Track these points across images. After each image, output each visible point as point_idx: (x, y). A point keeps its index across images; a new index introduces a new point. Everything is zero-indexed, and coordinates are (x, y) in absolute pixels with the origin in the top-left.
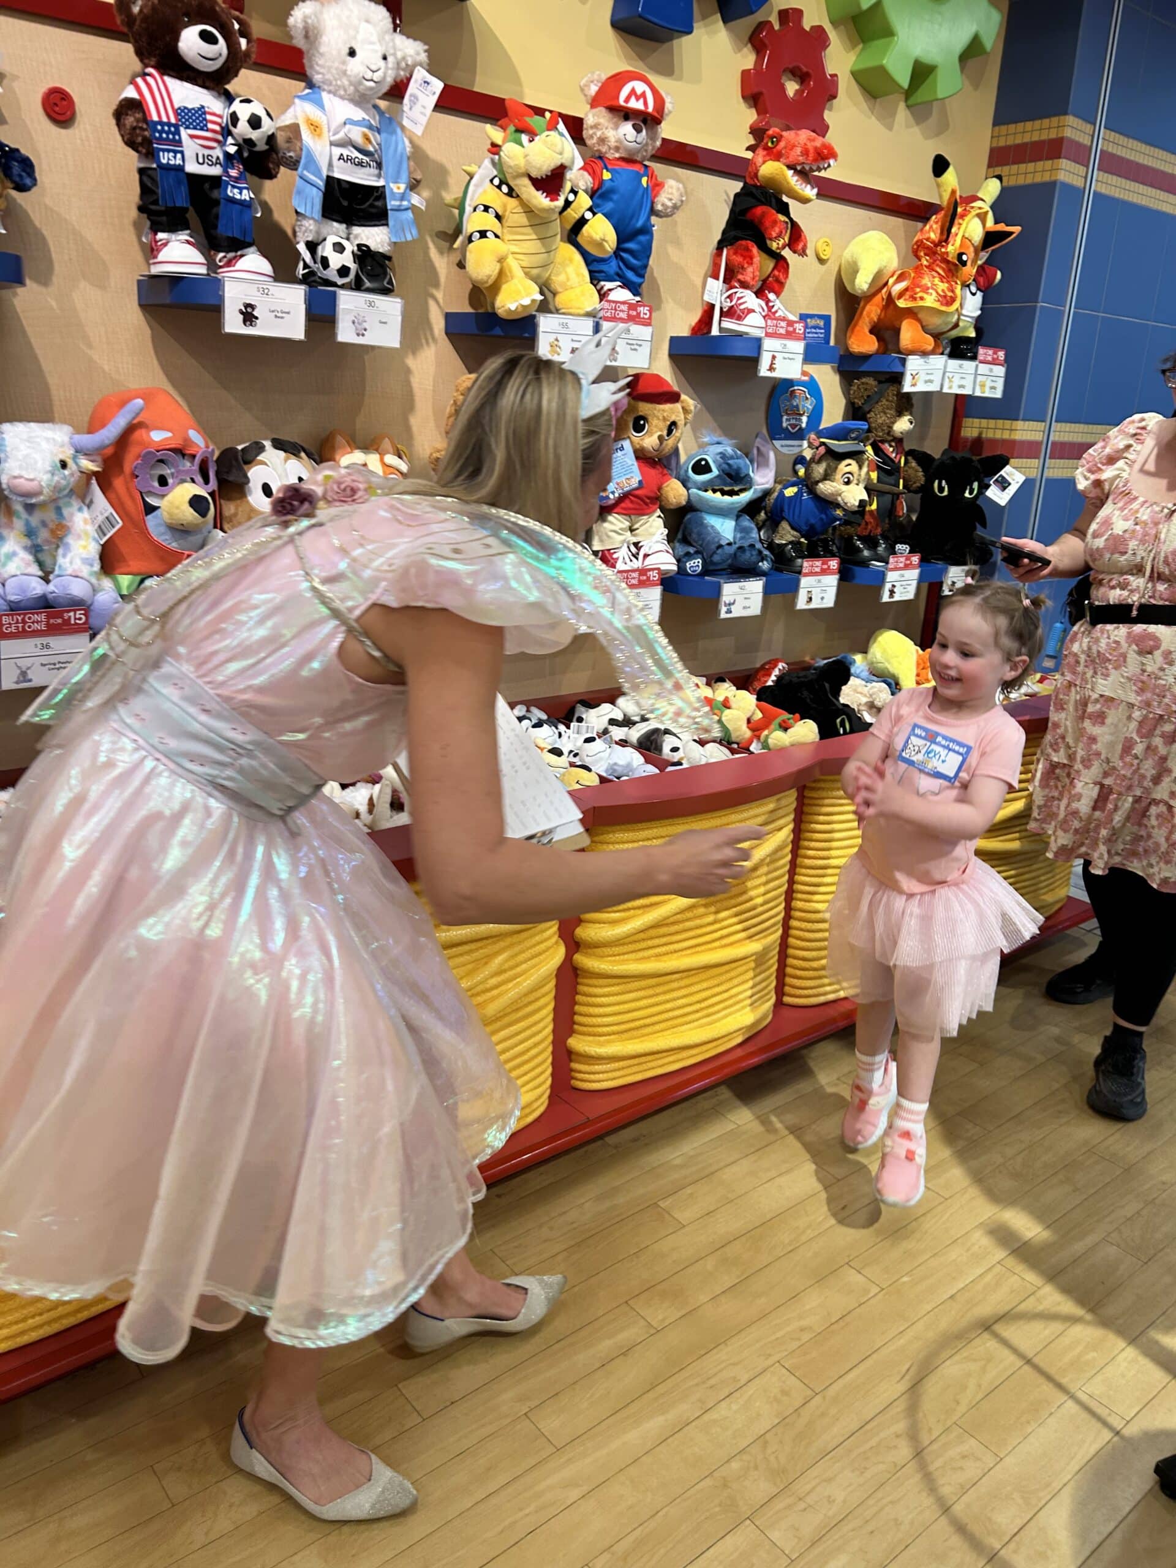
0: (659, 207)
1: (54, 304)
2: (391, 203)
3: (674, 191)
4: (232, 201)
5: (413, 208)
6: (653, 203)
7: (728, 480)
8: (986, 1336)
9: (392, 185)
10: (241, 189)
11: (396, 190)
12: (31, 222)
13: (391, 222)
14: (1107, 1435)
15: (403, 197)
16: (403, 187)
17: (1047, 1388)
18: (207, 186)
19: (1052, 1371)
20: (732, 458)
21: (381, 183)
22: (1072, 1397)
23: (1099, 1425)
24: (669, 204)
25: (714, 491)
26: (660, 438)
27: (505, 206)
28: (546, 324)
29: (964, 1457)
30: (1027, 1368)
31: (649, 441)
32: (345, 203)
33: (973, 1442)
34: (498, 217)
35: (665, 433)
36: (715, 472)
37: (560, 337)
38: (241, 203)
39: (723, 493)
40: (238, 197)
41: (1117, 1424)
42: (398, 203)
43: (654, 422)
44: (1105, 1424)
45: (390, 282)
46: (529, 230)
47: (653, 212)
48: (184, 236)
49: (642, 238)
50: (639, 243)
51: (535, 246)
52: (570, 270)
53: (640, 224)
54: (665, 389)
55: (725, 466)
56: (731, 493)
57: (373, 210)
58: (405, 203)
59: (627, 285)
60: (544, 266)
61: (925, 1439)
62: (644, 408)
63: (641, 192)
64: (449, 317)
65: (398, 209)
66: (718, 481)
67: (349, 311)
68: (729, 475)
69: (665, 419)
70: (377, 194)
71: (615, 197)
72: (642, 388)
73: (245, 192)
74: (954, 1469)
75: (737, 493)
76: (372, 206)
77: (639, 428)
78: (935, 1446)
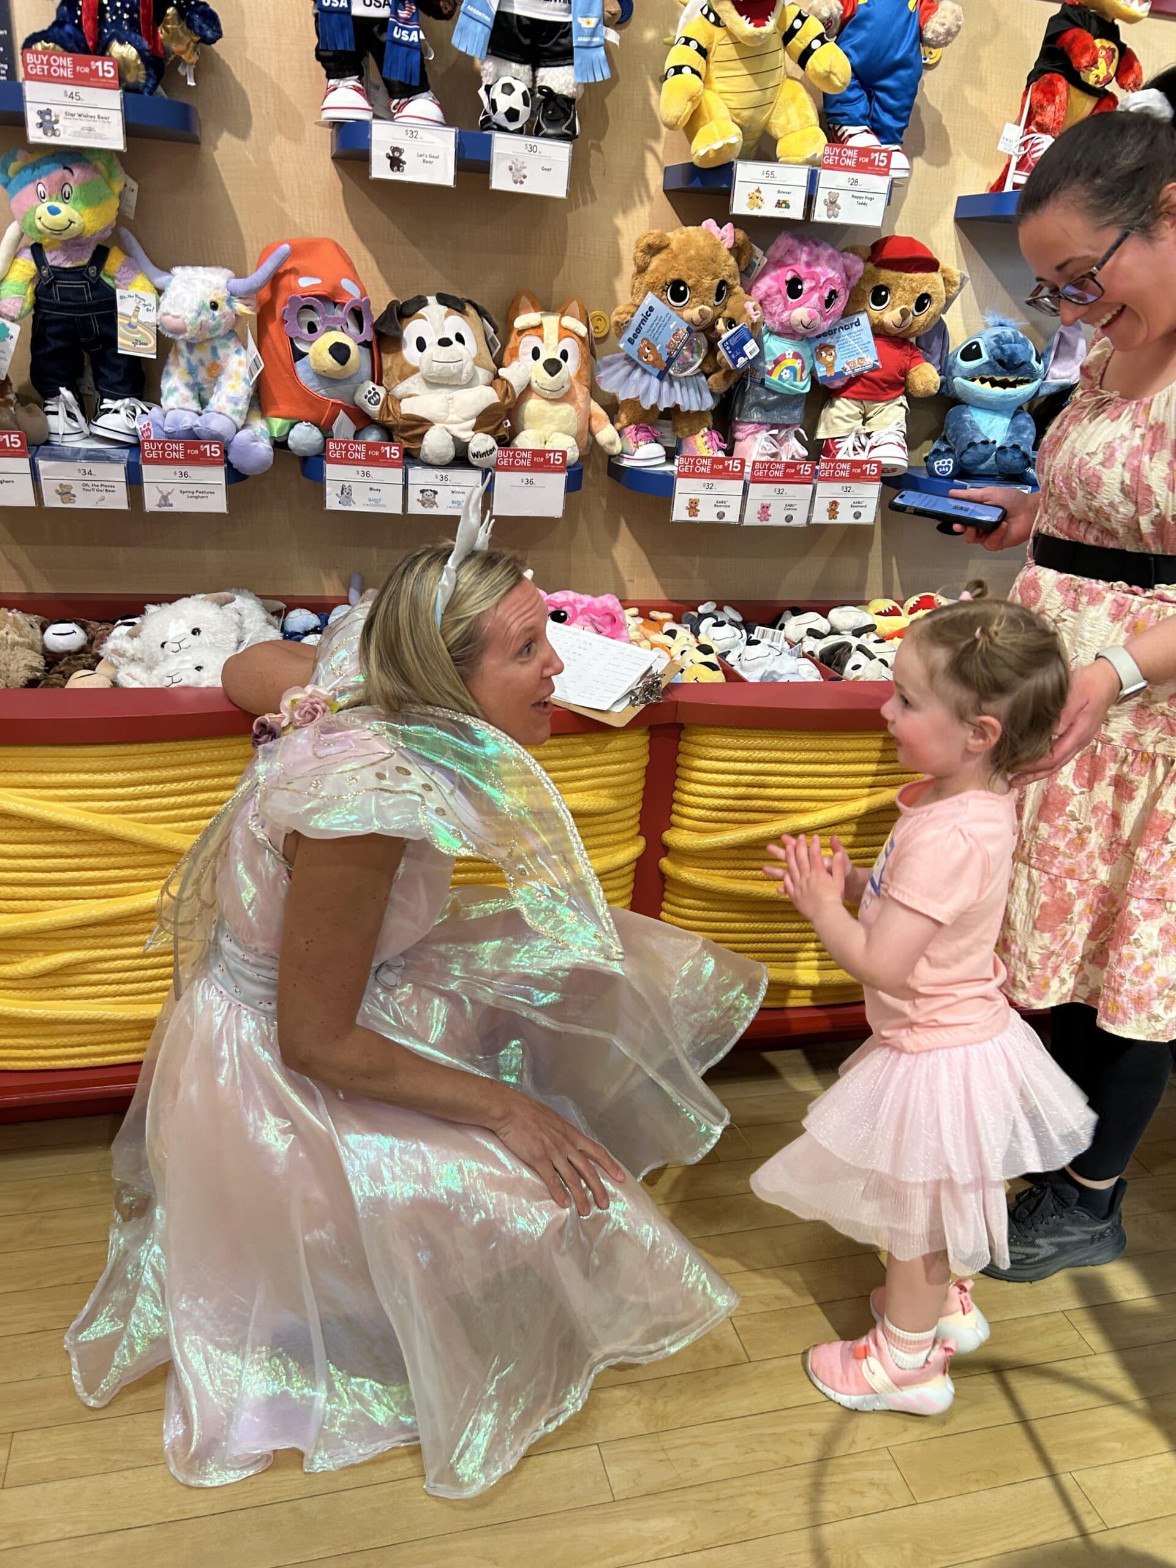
0: (928, 35)
1: (251, 157)
2: (578, 40)
3: (948, 14)
4: (399, 43)
5: (606, 45)
6: (920, 30)
7: (999, 368)
8: (991, 1378)
9: (580, 20)
10: (410, 31)
11: (584, 25)
12: (233, 76)
13: (576, 61)
14: (1069, 1531)
15: (593, 33)
16: (593, 21)
17: (1028, 1453)
18: (376, 29)
19: (1048, 1443)
20: (1009, 341)
21: (569, 19)
22: (1053, 1475)
23: (1067, 1518)
24: (942, 30)
25: (983, 381)
26: (904, 313)
27: (711, 37)
28: (746, 173)
29: (872, 1484)
30: (1018, 1429)
31: (890, 316)
32: (527, 42)
33: (895, 1475)
34: (702, 51)
35: (913, 306)
36: (985, 357)
37: (762, 188)
38: (409, 45)
39: (994, 384)
40: (405, 38)
41: (1091, 1523)
42: (586, 39)
43: (899, 293)
44: (1075, 1518)
45: (571, 126)
46: (738, 64)
47: (920, 38)
48: (352, 81)
49: (902, 73)
50: (899, 79)
51: (747, 83)
52: (792, 111)
53: (899, 56)
54: (918, 254)
55: (998, 351)
56: (1004, 384)
57: (558, 49)
58: (597, 40)
59: (878, 130)
60: (759, 106)
61: (842, 1448)
62: (887, 276)
63: (905, 16)
64: (667, 171)
65: (587, 47)
66: (987, 369)
67: (506, 156)
68: (1000, 362)
69: (913, 290)
70: (563, 30)
71: (869, 24)
72: (887, 253)
73: (415, 33)
74: (853, 1492)
75: (1013, 385)
76: (557, 44)
77: (879, 300)
78: (847, 1461)
